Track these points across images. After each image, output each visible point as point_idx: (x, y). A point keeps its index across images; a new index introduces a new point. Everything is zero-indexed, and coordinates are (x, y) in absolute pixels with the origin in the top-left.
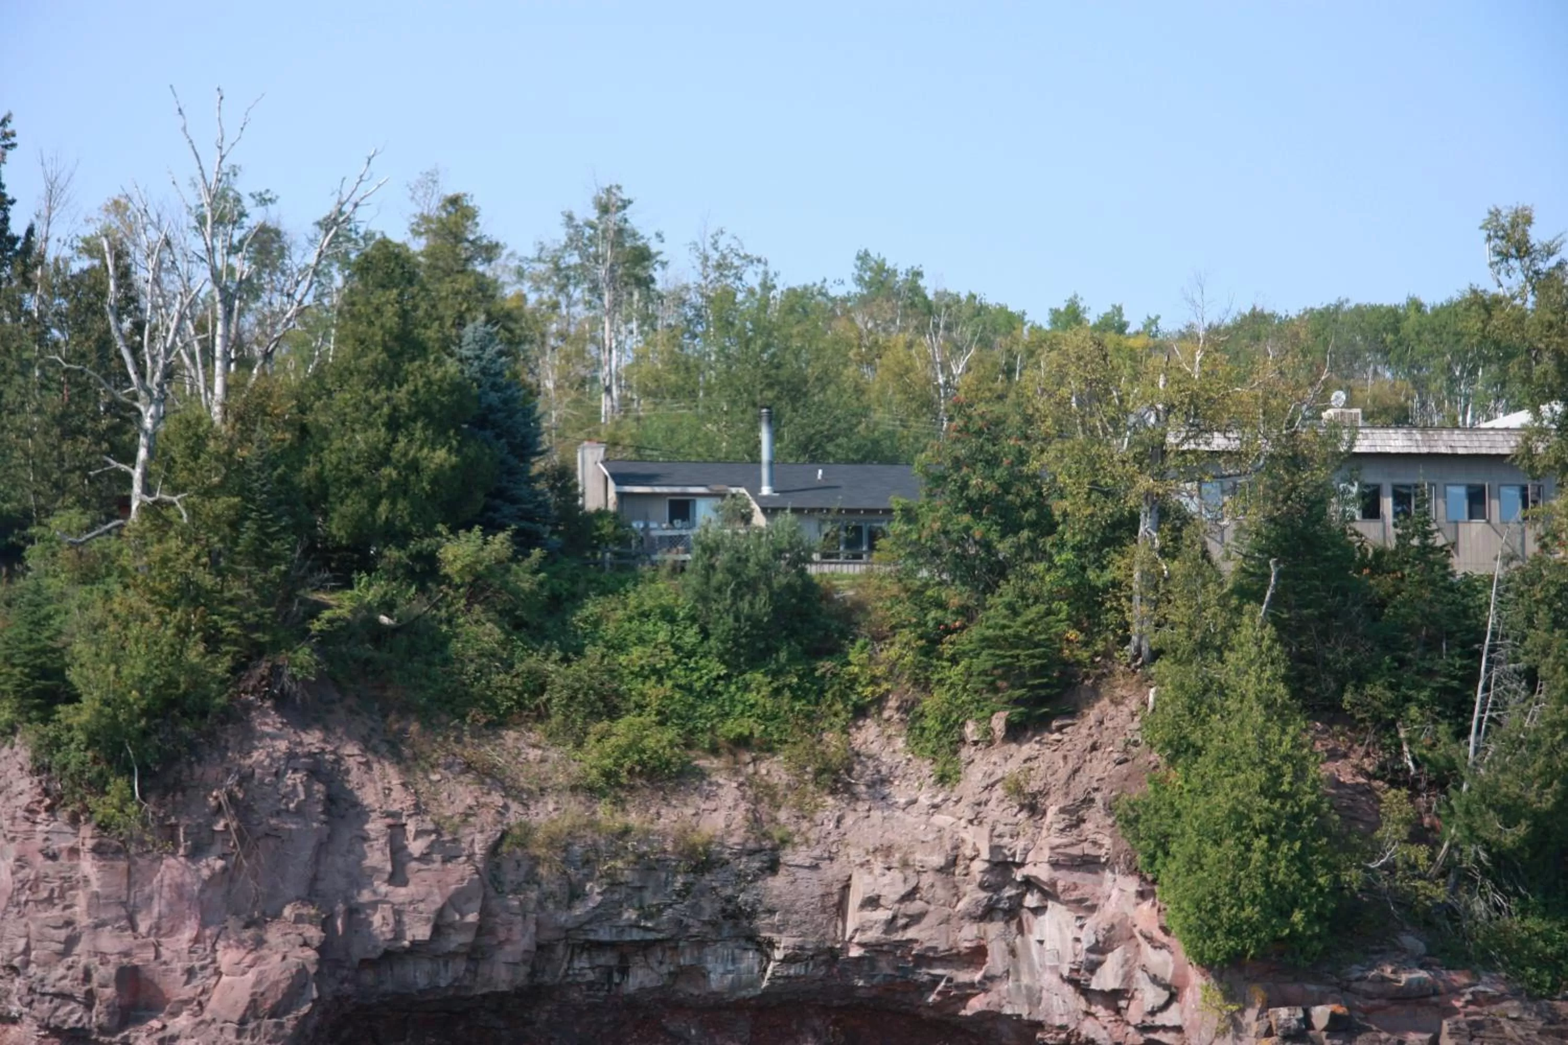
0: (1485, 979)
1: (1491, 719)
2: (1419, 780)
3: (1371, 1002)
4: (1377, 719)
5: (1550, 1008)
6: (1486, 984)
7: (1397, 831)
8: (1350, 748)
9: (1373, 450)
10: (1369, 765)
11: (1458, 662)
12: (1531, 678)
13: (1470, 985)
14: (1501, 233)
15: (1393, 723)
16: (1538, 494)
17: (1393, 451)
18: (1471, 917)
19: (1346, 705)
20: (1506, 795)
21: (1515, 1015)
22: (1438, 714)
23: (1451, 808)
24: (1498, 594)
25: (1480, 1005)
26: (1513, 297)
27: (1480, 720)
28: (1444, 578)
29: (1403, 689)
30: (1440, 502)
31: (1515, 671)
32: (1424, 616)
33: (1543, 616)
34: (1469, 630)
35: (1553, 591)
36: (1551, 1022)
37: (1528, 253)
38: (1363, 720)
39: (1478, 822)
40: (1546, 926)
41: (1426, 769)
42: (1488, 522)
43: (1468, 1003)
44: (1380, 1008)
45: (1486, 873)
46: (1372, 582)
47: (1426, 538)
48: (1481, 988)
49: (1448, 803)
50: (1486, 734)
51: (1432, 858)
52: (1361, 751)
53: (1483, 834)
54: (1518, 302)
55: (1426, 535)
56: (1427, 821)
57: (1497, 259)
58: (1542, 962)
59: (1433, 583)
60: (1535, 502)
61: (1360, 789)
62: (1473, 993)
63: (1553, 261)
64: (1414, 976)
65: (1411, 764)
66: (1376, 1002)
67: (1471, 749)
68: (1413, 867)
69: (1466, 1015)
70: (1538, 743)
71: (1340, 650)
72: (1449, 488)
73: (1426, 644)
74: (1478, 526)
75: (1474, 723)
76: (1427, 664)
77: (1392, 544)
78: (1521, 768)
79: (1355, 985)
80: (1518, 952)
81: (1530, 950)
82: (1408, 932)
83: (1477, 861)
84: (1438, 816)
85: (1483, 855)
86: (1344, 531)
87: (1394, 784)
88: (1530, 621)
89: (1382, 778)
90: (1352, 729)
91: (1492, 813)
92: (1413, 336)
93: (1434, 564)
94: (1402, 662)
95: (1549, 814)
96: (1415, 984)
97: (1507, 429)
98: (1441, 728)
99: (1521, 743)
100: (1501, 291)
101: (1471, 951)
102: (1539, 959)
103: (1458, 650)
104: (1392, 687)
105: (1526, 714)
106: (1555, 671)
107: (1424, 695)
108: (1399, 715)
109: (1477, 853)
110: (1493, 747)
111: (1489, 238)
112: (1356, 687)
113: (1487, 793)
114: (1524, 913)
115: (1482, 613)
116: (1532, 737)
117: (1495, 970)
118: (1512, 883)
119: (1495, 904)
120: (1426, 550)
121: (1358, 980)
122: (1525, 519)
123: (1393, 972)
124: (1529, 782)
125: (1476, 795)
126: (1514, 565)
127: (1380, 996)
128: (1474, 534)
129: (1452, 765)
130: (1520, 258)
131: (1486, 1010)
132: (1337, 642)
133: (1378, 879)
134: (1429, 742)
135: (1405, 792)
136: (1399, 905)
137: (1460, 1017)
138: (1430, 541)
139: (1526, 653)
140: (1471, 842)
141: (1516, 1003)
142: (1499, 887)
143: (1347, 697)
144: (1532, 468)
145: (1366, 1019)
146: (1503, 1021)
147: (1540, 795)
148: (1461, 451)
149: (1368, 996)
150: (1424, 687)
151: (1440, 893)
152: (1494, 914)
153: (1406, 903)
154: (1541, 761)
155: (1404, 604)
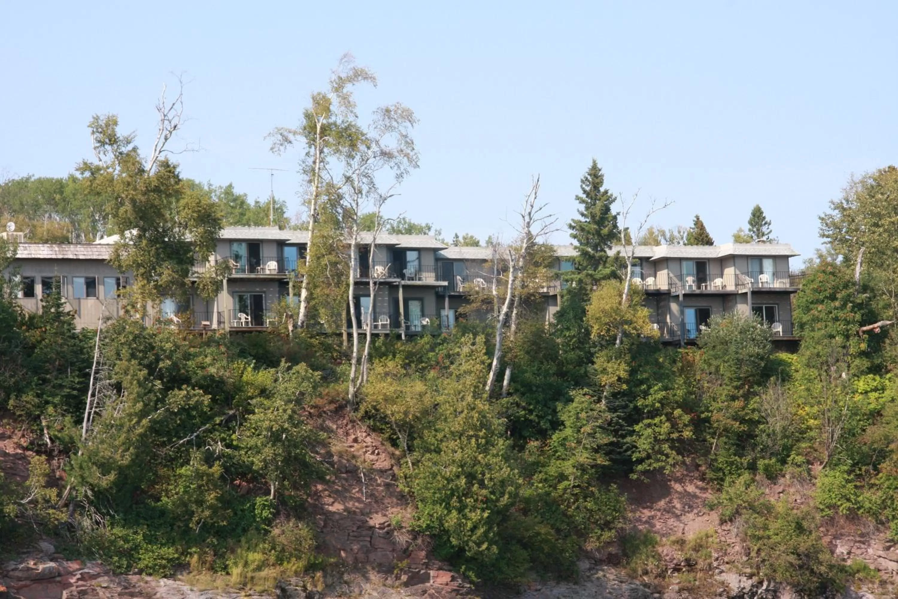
0: (89, 565)
1: (95, 412)
2: (54, 450)
3: (21, 583)
4: (29, 415)
5: (126, 580)
6: (89, 568)
7: (38, 481)
8: (13, 432)
9: (30, 257)
10: (24, 442)
11: (77, 380)
12: (118, 387)
13: (80, 569)
14: (100, 130)
15: (39, 417)
16: (126, 282)
17: (41, 257)
18: (82, 529)
19: (10, 407)
20: (103, 457)
21: (105, 585)
22: (65, 411)
23: (72, 465)
24: (100, 340)
25: (86, 581)
26: (108, 167)
27: (89, 414)
28: (69, 330)
29: (45, 396)
30: (70, 287)
31: (110, 384)
32: (58, 353)
33: (125, 352)
34: (83, 361)
35: (131, 338)
36: (126, 588)
37: (115, 142)
38: (20, 416)
39: (87, 474)
40: (125, 532)
41: (57, 443)
42: (98, 298)
43: (78, 579)
44: (26, 586)
45: (91, 503)
46: (27, 334)
47: (59, 307)
48: (86, 570)
49: (70, 463)
50: (93, 421)
51: (59, 495)
52: (20, 434)
53: (89, 480)
54: (110, 170)
55: (59, 306)
56: (58, 474)
57: (98, 145)
58: (121, 553)
59: (63, 334)
60: (124, 287)
61: (19, 456)
62: (81, 574)
63: (130, 147)
64: (48, 565)
65: (48, 441)
66: (23, 583)
67: (84, 431)
68: (48, 501)
69: (77, 587)
70: (122, 426)
71: (7, 374)
72: (75, 279)
73: (58, 370)
74: (91, 301)
75: (86, 415)
76: (59, 382)
77: (40, 312)
78: (112, 441)
79: (11, 573)
80: (108, 548)
81: (115, 546)
82: (44, 540)
83: (86, 496)
84: (64, 471)
85: (89, 493)
86: (11, 303)
87: (39, 453)
88: (118, 354)
89: (31, 450)
90: (15, 421)
91: (95, 468)
92: (71, 196)
93: (64, 322)
94: (45, 381)
95: (128, 467)
96: (47, 571)
97: (108, 245)
98: (66, 418)
99: (112, 426)
100: (101, 164)
101: (81, 550)
102: (120, 552)
103: (77, 373)
104: (38, 396)
105: (115, 409)
106: (131, 383)
107: (57, 400)
108: (42, 412)
109: (86, 491)
110: (96, 429)
111: (93, 133)
112: (17, 396)
113: (92, 455)
114: (112, 525)
115: (92, 351)
116: (118, 422)
117: (94, 559)
118: (105, 507)
119: (96, 521)
120: (59, 314)
121: (13, 570)
122: (119, 296)
123: (35, 564)
124: (116, 448)
125: (86, 457)
126: (110, 322)
127: (26, 579)
128: (89, 305)
129: (72, 441)
130: (111, 144)
131: (89, 583)
132: (5, 370)
133: (26, 510)
134: (59, 427)
135: (44, 457)
136: (40, 524)
137: (74, 588)
138: (61, 309)
139: (116, 374)
140: (83, 485)
141: (106, 578)
142: (98, 510)
143: (11, 402)
144: (120, 266)
145: (18, 593)
146: (98, 589)
147: (122, 456)
148: (81, 257)
149: (19, 579)
150: (57, 395)
151: (64, 517)
152: (95, 527)
153: (43, 523)
154: (123, 436)
155: (46, 347)
